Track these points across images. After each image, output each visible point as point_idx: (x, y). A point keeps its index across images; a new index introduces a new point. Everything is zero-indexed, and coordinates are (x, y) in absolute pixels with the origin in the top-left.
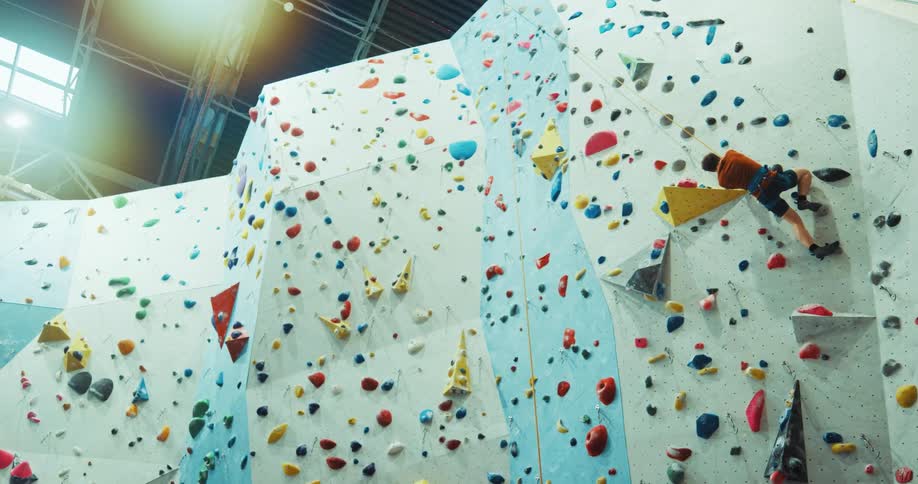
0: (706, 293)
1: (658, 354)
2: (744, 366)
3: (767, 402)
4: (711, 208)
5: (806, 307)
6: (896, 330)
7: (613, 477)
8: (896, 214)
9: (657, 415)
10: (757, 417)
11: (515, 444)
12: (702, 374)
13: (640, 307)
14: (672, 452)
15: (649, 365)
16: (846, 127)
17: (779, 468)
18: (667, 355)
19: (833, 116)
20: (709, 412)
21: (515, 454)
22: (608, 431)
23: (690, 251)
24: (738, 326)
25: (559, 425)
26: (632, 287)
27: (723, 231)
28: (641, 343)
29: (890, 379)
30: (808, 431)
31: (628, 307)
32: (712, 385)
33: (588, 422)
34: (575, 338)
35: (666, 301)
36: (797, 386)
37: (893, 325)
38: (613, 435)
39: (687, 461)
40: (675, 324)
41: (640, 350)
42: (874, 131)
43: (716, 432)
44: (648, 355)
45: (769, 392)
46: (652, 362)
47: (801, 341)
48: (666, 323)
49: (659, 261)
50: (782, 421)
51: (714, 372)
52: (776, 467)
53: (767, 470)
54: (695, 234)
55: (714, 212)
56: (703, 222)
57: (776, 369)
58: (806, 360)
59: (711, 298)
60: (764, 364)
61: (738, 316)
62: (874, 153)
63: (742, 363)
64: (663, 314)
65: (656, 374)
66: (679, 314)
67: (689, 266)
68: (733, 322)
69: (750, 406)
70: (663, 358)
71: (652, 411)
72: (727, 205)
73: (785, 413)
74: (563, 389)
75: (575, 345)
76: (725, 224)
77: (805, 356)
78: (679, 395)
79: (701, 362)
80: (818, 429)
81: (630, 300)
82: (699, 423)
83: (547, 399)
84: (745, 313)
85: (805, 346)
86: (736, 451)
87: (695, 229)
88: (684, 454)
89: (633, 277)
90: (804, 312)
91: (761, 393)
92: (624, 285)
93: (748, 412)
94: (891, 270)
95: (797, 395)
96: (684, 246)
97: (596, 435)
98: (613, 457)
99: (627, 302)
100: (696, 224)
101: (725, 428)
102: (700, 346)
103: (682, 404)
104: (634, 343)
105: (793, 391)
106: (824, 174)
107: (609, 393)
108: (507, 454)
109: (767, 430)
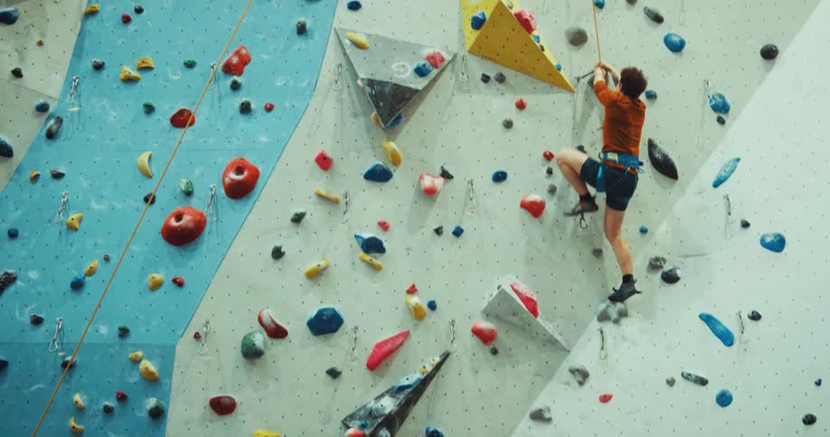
0: (439, 171)
1: (334, 195)
2: (412, 291)
3: (403, 349)
4: (523, 70)
5: (523, 288)
6: (577, 384)
7: (174, 286)
8: (679, 273)
9: (279, 264)
10: (379, 360)
11: (59, 121)
12: (363, 261)
13: (355, 116)
14: (266, 320)
15: (312, 194)
16: (721, 121)
17: (367, 432)
18: (343, 201)
19: (721, 96)
20: (338, 308)
21: (51, 135)
22: (207, 229)
23: (460, 100)
24: (440, 239)
25: (144, 158)
26: (368, 89)
27: (512, 113)
28: (324, 162)
29: (531, 423)
30: (419, 410)
31: (341, 101)
32: (362, 278)
33: (188, 194)
34: (247, 68)
35: (389, 139)
36: (446, 356)
37: (580, 379)
38: (208, 239)
39: (276, 342)
40: (378, 175)
41: (317, 167)
42: (738, 160)
43: (329, 335)
44: (321, 183)
45: (413, 339)
46: (320, 196)
47: (488, 314)
48: (369, 167)
49: (419, 84)
50: (404, 382)
51: (377, 268)
52: (363, 426)
53: (352, 417)
54: (482, 84)
55: (522, 78)
56: (501, 79)
57: (437, 321)
58: (475, 336)
59: (439, 182)
60: (432, 306)
61: (449, 230)
62: (716, 185)
63: (414, 286)
64: (374, 148)
65: (315, 213)
66: (392, 168)
67: (445, 119)
68: (438, 231)
69: (386, 342)
70: (336, 202)
71: (278, 254)
72: (541, 85)
73: (413, 378)
74: (181, 120)
75: (239, 79)
76: (521, 106)
77: (478, 333)
78: (323, 264)
79: (373, 246)
80: (429, 416)
81: (350, 94)
82: (320, 313)
83: (149, 109)
84: (458, 232)
85: (485, 325)
86: (334, 373)
87: (486, 79)
88: (277, 332)
89: (380, 83)
90: (516, 291)
91: (406, 335)
92: (362, 75)
93: (379, 346)
94: (624, 321)
95: (438, 367)
96: (460, 88)
97: (191, 225)
98: (193, 264)
99: (345, 96)
100: (492, 75)
101: (341, 338)
102: (384, 226)
103: (315, 275)
104: (316, 154)
105: (438, 359)
106: (657, 155)
107: (241, 188)
108: (37, 127)
109: (382, 376)
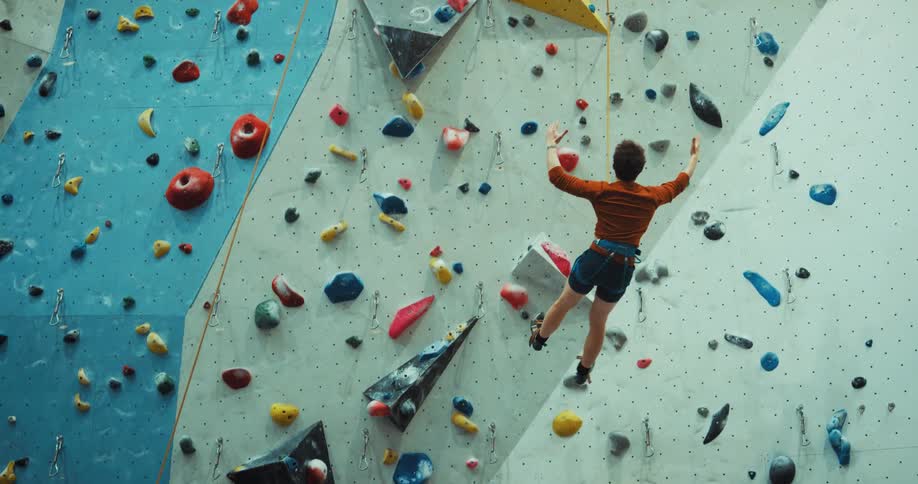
0: (463, 124)
1: (350, 152)
2: (436, 253)
3: (429, 312)
4: (553, 12)
5: (556, 249)
6: (614, 349)
7: (181, 254)
8: (722, 228)
9: (293, 228)
10: (403, 327)
11: (53, 76)
12: (385, 222)
13: (372, 66)
14: (279, 286)
15: (328, 152)
16: (769, 63)
17: (391, 404)
18: (360, 159)
19: (769, 36)
20: (358, 273)
21: (45, 93)
22: (215, 191)
23: (485, 45)
24: (466, 197)
25: (146, 115)
26: (385, 37)
27: (541, 59)
28: (339, 117)
29: (566, 391)
30: (445, 379)
31: (357, 51)
32: (384, 242)
33: (194, 154)
34: (254, 17)
35: (409, 91)
36: (473, 322)
37: (617, 343)
38: (217, 203)
39: (292, 310)
40: (398, 130)
41: (332, 124)
42: (787, 105)
43: (348, 303)
44: (336, 140)
45: (439, 304)
46: (337, 155)
47: (518, 276)
48: (388, 121)
49: (440, 30)
50: (429, 351)
51: (398, 230)
52: (386, 398)
53: (374, 388)
54: (508, 28)
55: (551, 19)
56: (530, 22)
57: (465, 284)
58: (505, 301)
59: (464, 136)
60: (458, 269)
61: (475, 186)
62: (764, 132)
63: (438, 248)
64: (392, 101)
65: (331, 173)
66: (412, 122)
67: (470, 68)
68: (464, 189)
69: (409, 308)
70: (351, 160)
71: (291, 217)
72: (573, 28)
73: (440, 345)
74: (186, 74)
75: (246, 29)
76: (551, 51)
77: (507, 296)
78: (340, 226)
79: (393, 207)
80: (457, 386)
81: (366, 41)
82: (339, 279)
83: (150, 63)
84: (485, 190)
85: (515, 288)
86: (354, 343)
87: (513, 23)
88: (292, 301)
89: (398, 30)
90: (548, 252)
91: (431, 300)
92: (379, 23)
93: (402, 312)
94: (664, 281)
95: (465, 333)
96: (485, 31)
97: (198, 187)
98: (202, 229)
99: (361, 44)
100: (519, 18)
101: (361, 306)
102: (405, 185)
103: (333, 239)
104: (332, 107)
105: (465, 326)
106: (699, 102)
107: (250, 149)
108: (28, 84)
109: (405, 345)
